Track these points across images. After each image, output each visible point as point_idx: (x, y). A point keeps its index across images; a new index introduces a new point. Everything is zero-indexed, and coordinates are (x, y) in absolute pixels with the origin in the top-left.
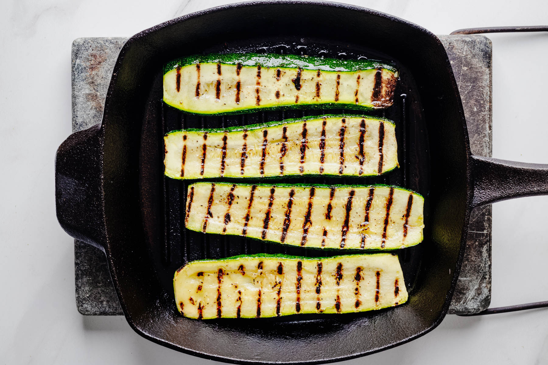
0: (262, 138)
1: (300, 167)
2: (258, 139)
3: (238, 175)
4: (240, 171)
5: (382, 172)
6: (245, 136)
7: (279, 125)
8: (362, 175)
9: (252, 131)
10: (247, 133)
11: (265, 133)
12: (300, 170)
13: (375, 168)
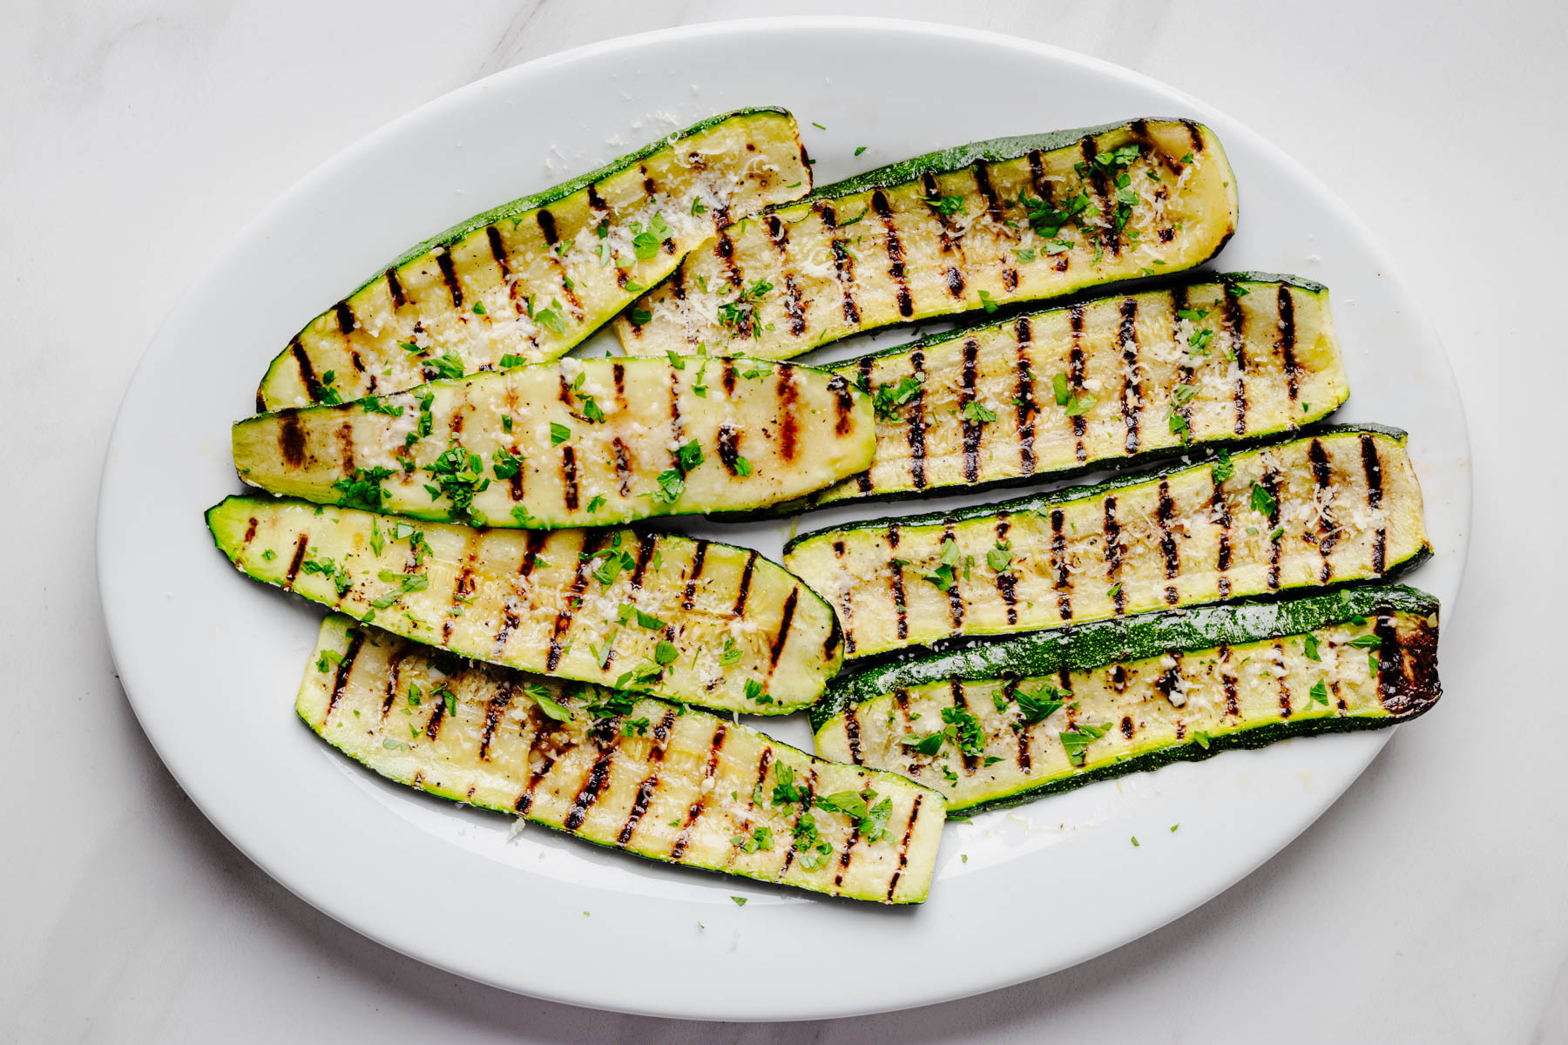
0: (1051, 533)
1: (1167, 589)
2: (1038, 536)
3: (1002, 628)
4: (1005, 617)
5: (1385, 570)
6: (1003, 529)
7: (1094, 494)
8: (1329, 581)
9: (1019, 515)
10: (1008, 520)
11: (1058, 520)
12: (1168, 598)
13: (1364, 559)
